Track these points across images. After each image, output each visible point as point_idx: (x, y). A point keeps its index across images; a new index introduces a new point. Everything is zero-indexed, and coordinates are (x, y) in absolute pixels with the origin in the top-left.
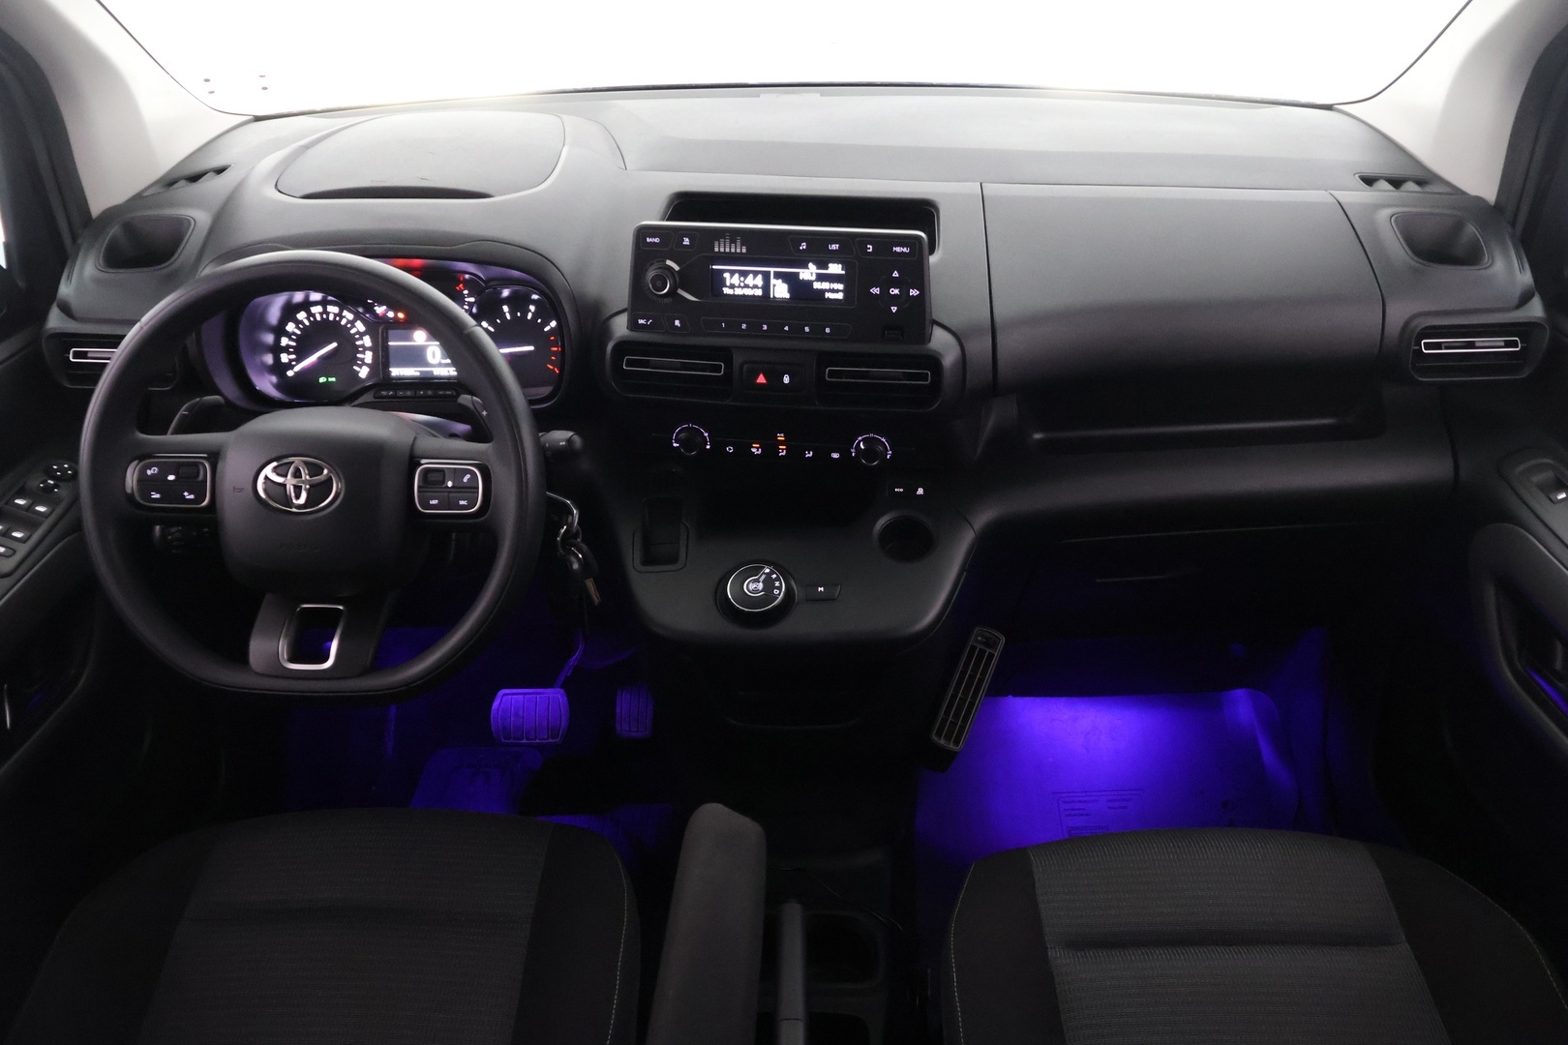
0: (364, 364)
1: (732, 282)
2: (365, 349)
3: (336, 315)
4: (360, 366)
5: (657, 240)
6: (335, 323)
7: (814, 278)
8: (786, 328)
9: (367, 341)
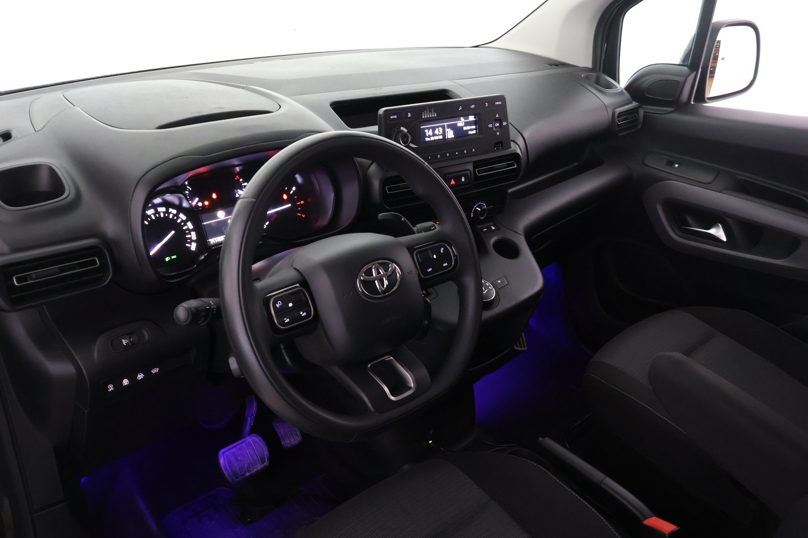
0: (192, 241)
1: (429, 134)
2: (190, 231)
3: (164, 213)
4: (190, 243)
5: (395, 117)
6: (166, 218)
7: (463, 125)
8: (457, 153)
9: (190, 225)
